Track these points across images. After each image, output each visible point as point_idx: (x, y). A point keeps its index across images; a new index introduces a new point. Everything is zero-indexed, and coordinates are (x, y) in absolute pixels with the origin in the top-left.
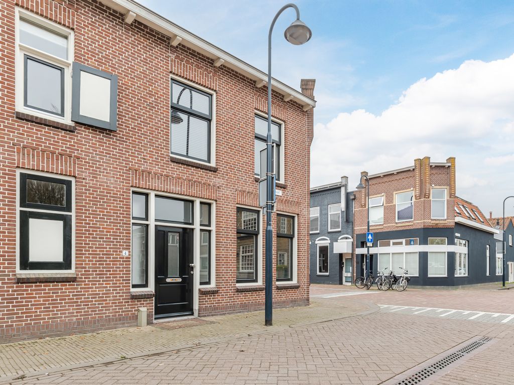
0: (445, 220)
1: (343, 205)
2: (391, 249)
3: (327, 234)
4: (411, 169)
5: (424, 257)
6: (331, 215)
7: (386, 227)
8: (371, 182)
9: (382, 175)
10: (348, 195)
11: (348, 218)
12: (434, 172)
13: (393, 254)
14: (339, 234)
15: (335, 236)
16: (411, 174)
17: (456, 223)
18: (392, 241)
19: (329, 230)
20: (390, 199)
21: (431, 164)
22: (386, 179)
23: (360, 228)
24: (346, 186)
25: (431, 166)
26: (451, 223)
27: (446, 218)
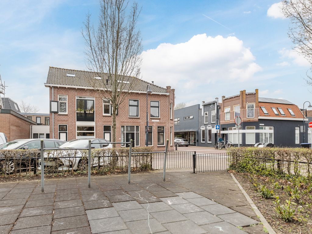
0: (254, 118)
1: (216, 111)
2: (233, 131)
3: (211, 124)
4: (239, 95)
5: (244, 135)
6: (212, 115)
7: (231, 121)
8: (225, 101)
9: (229, 98)
10: (218, 106)
11: (218, 117)
12: (248, 96)
13: (234, 133)
14: (215, 124)
15: (213, 125)
16: (239, 98)
17: (259, 119)
18: (233, 128)
19: (212, 122)
20: (232, 109)
21: (246, 93)
22: (231, 100)
23: (222, 122)
24: (216, 102)
25: (246, 94)
26: (256, 119)
27: (254, 117)
